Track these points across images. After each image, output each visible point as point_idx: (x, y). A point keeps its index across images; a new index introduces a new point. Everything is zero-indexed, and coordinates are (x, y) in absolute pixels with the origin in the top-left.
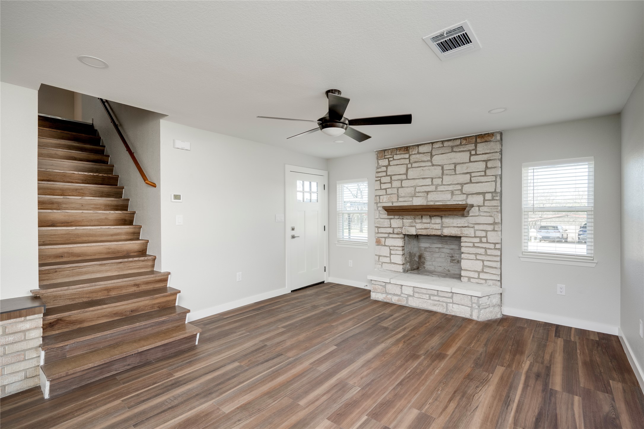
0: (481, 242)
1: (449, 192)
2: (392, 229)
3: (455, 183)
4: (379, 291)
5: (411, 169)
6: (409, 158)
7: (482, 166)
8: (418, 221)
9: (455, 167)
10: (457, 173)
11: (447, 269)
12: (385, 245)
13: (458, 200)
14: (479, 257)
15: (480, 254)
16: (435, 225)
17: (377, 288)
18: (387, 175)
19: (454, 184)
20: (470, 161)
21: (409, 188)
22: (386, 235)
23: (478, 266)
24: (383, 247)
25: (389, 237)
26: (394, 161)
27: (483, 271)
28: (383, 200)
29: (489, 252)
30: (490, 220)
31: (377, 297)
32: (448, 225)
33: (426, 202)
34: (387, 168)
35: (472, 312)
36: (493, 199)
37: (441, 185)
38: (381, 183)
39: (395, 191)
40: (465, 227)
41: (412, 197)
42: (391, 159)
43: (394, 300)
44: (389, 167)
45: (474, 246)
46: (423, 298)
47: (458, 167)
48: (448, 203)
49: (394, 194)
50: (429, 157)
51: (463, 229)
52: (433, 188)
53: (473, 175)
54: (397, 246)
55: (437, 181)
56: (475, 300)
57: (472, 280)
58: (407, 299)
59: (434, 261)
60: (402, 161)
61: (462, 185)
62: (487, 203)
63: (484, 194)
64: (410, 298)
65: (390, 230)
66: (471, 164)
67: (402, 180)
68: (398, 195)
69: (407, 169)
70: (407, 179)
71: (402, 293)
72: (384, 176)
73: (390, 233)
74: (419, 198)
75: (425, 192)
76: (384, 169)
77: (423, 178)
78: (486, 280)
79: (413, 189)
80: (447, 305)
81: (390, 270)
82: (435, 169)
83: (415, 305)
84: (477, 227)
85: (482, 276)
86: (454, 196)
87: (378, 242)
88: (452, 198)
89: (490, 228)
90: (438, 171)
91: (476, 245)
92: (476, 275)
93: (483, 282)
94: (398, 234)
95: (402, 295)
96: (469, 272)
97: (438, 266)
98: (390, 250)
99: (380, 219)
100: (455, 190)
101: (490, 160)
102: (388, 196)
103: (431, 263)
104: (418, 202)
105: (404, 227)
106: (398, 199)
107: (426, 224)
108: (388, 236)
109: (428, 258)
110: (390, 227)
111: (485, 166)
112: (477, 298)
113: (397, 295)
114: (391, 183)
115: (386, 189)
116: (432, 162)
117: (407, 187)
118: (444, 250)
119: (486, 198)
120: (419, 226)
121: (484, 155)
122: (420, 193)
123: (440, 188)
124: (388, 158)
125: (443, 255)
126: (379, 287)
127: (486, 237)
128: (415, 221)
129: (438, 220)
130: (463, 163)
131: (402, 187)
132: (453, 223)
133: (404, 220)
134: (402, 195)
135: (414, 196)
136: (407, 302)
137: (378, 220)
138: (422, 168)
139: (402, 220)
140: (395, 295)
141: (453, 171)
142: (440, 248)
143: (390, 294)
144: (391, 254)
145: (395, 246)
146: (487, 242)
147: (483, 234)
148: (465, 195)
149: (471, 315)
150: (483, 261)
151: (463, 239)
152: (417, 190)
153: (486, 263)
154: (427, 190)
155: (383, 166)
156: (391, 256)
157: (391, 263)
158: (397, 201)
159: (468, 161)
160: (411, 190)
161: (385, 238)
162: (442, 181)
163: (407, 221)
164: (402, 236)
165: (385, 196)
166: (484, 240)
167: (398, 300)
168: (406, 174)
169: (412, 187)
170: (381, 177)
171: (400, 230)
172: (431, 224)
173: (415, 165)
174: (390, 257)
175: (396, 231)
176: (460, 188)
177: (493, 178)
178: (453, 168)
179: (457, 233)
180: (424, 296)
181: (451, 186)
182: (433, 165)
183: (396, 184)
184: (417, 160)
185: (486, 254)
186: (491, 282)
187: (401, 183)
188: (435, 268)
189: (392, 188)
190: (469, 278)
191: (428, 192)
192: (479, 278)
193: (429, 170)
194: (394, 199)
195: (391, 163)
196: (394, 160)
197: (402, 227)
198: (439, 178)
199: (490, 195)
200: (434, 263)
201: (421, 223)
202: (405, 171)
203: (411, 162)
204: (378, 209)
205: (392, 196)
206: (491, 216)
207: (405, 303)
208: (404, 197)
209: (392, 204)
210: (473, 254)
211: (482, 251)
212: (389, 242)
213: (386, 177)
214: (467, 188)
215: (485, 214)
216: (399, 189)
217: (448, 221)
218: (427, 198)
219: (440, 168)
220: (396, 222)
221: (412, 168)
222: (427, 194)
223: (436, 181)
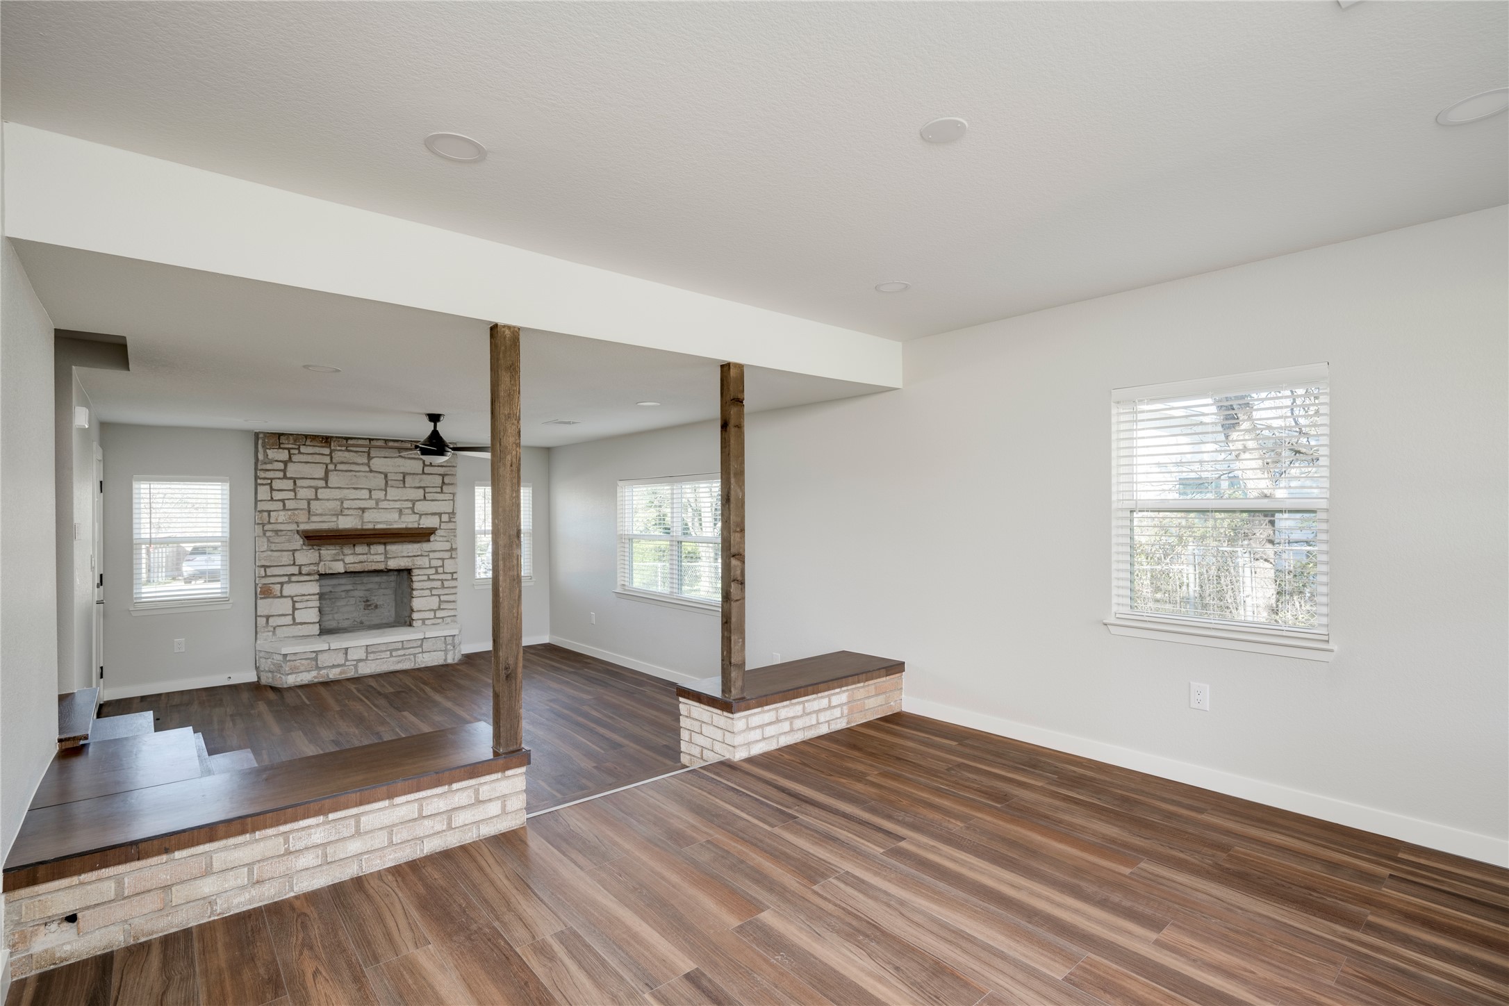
0: (437, 573)
1: (397, 510)
2: (298, 567)
3: (404, 498)
4: (302, 668)
5: (335, 473)
6: (330, 455)
7: (438, 480)
8: (347, 550)
9: (404, 478)
10: (406, 485)
11: (358, 620)
12: (282, 596)
13: (409, 522)
14: (434, 592)
15: (436, 588)
16: (375, 557)
17: (298, 664)
18: (285, 477)
19: (402, 500)
20: (423, 473)
21: (330, 502)
22: (286, 579)
23: (434, 603)
24: (278, 599)
25: (290, 582)
26: (301, 456)
27: (439, 609)
28: (277, 519)
29: (446, 584)
30: (447, 546)
31: (299, 680)
32: (395, 555)
33: (360, 523)
34: (286, 466)
35: (446, 656)
36: (450, 521)
37: (384, 500)
38: (272, 489)
39: (304, 505)
40: (418, 556)
41: (337, 515)
42: (296, 452)
43: (334, 674)
44: (290, 466)
45: (429, 579)
46: (382, 657)
47: (408, 479)
48: (395, 526)
49: (301, 509)
50: (366, 458)
51: (415, 558)
52: (372, 503)
53: (427, 490)
54: (309, 595)
55: (379, 495)
56: (449, 640)
57: (427, 622)
58: (356, 666)
59: (337, 613)
60: (318, 458)
61: (414, 502)
62: (443, 526)
63: (440, 515)
64: (360, 664)
65: (295, 570)
66: (424, 476)
67: (317, 489)
68: (309, 512)
69: (327, 472)
70: (327, 487)
71: (346, 660)
72: (279, 478)
73: (293, 575)
74: (349, 518)
75: (360, 508)
76: (281, 466)
77: (354, 488)
78: (443, 618)
79: (339, 503)
80: (415, 657)
81: (293, 637)
82: (374, 477)
83: (369, 672)
84: (432, 555)
85: (439, 614)
86: (403, 516)
87: (265, 592)
88: (400, 517)
89: (447, 555)
90: (380, 481)
91: (431, 577)
92: (431, 615)
93: (440, 621)
94: (308, 574)
95: (347, 663)
96: (424, 612)
97: (344, 620)
98: (294, 602)
99: (270, 553)
100: (404, 508)
101: (447, 475)
102: (290, 513)
103: (330, 617)
104: (347, 523)
105: (322, 563)
106: (309, 519)
107: (360, 556)
108: (289, 579)
109: (327, 609)
110: (294, 564)
111: (441, 481)
112: (451, 637)
113: (338, 666)
114: (294, 490)
115: (283, 501)
116: (369, 467)
117: (328, 500)
118: (356, 593)
119: (443, 520)
120: (349, 559)
121: (440, 468)
122: (350, 510)
123: (383, 505)
124: (289, 449)
125: (352, 601)
126: (303, 662)
127: (443, 566)
128: (342, 552)
129: (380, 548)
130: (414, 474)
131: (317, 499)
132: (402, 552)
133: (321, 552)
134: (318, 512)
135: (341, 513)
136: (356, 671)
137: (265, 554)
138: (354, 473)
139: (317, 552)
140: (334, 666)
141: (402, 482)
142: (347, 591)
143: (324, 668)
144: (294, 609)
145: (304, 595)
146: (444, 573)
147: (439, 563)
148: (418, 515)
149: (445, 660)
150: (439, 596)
151: (415, 572)
152: (345, 505)
153: (443, 598)
154: (362, 506)
155: (277, 461)
156: (296, 612)
157: (295, 623)
158: (307, 520)
159: (421, 472)
160: (335, 505)
161: (282, 584)
162: (386, 495)
163: (328, 552)
164: (317, 577)
165: (282, 513)
166: (440, 570)
167: (341, 673)
168: (326, 479)
169: (336, 499)
170: (272, 479)
171: (316, 568)
172: (368, 556)
173: (340, 467)
174: (293, 615)
175: (305, 570)
176: (411, 506)
177: (451, 497)
178: (402, 479)
179: (407, 564)
180: (383, 655)
181: (399, 503)
182: (371, 471)
183: (304, 493)
184: (345, 460)
185: (443, 587)
186: (449, 620)
187: (316, 492)
188: (338, 623)
189: (296, 499)
190: (423, 620)
191: (363, 510)
192: (435, 617)
193: (366, 477)
194: (302, 517)
195: (294, 458)
196: (300, 453)
197: (319, 563)
198: (381, 490)
199: (447, 515)
200: (336, 616)
201: (352, 554)
202: (323, 474)
203: (334, 461)
204: (264, 534)
205: (296, 512)
206: (448, 541)
207: (353, 673)
208: (321, 515)
209: (298, 526)
210: (427, 589)
211: (438, 584)
212: (289, 590)
213: (285, 481)
214: (420, 507)
215: (441, 539)
216: (311, 502)
217: (393, 548)
218: (362, 517)
219: (383, 476)
220: (307, 557)
221: (336, 470)
222: (363, 512)
223: (376, 495)
